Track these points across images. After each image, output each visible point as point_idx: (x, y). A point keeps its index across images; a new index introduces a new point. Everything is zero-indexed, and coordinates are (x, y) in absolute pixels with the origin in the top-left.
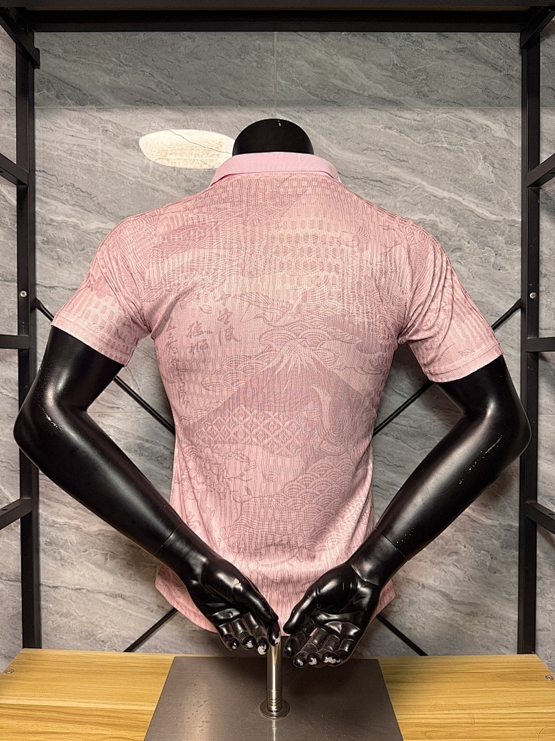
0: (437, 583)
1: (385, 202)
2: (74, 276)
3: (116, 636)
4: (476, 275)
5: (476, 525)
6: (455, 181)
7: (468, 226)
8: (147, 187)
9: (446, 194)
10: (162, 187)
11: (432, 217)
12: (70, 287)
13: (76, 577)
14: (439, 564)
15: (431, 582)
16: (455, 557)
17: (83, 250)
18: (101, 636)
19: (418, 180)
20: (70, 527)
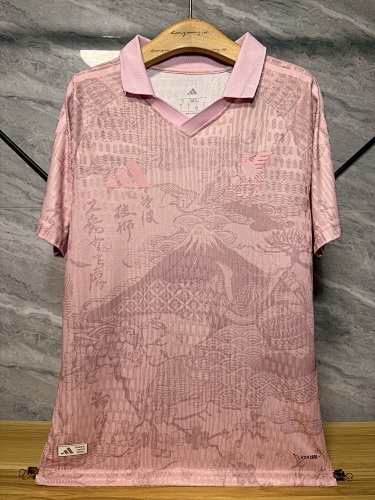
0: (331, 360)
1: (286, 21)
2: (8, 85)
3: (46, 408)
4: (366, 88)
5: (365, 308)
6: (348, 5)
7: (359, 44)
8: (76, 6)
9: (340, 16)
10: (88, 6)
11: (328, 36)
12: (5, 95)
13: (10, 356)
14: (333, 342)
15: (326, 358)
16: (347, 337)
17: (17, 61)
18: (32, 408)
19: (316, 4)
20: (5, 311)
